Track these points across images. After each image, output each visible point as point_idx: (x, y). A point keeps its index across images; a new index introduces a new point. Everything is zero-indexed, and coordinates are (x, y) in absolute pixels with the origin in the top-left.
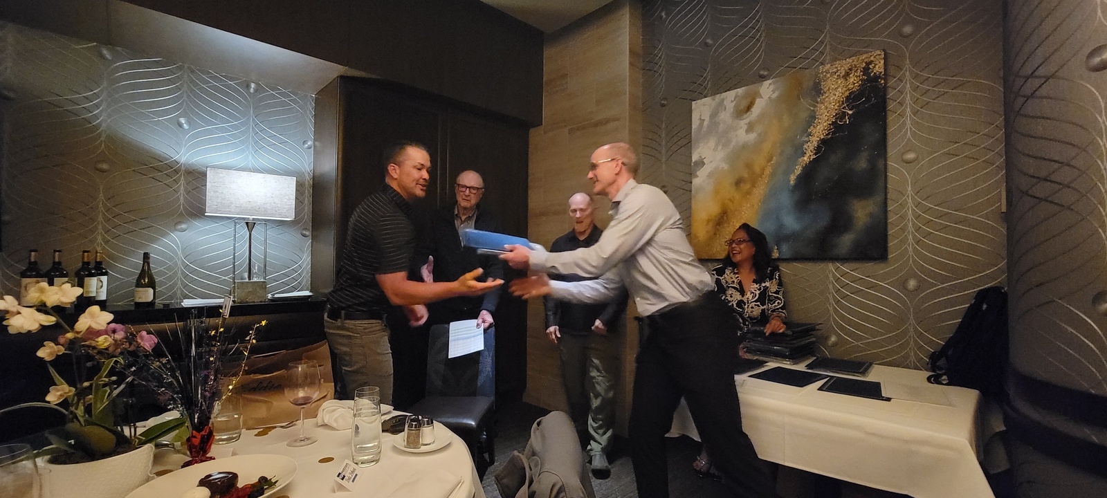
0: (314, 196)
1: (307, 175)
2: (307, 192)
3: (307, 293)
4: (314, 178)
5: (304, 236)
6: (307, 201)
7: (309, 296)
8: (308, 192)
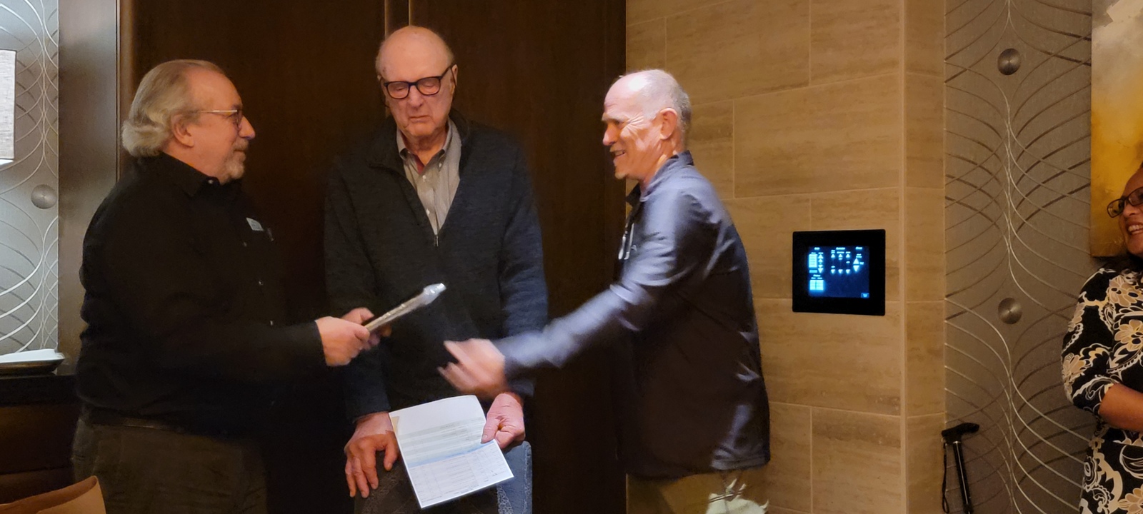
0: (62, 98)
1: (43, 45)
2: (44, 89)
3: (48, 355)
4: (62, 53)
5: (41, 205)
6: (47, 112)
7: (55, 364)
8: (48, 90)
